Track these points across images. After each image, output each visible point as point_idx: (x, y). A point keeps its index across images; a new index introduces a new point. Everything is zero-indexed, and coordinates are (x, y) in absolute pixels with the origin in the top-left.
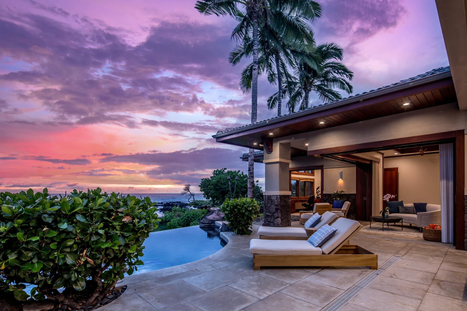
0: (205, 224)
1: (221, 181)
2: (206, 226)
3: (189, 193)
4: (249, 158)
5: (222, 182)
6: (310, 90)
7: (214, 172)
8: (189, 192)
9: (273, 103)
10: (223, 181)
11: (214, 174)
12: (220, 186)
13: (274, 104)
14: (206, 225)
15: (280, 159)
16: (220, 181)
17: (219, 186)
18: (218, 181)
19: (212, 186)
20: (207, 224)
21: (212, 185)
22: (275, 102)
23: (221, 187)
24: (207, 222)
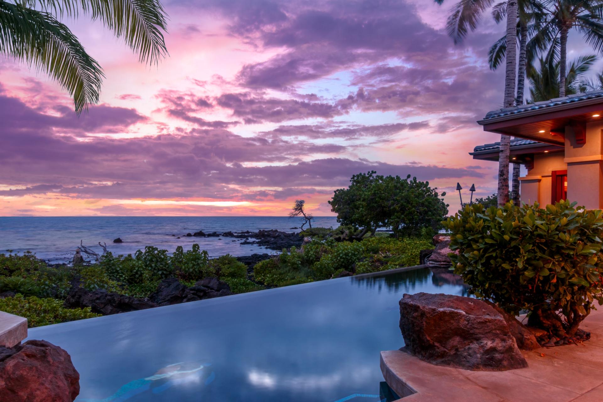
0: (440, 262)
1: (381, 193)
2: (442, 266)
3: (302, 215)
4: (500, 154)
5: (383, 195)
6: (570, 26)
7: (353, 178)
8: (303, 212)
9: (498, 57)
10: (383, 193)
11: (354, 181)
12: (379, 202)
13: (500, 57)
14: (442, 263)
15: (602, 157)
16: (378, 193)
17: (376, 203)
18: (374, 194)
19: (364, 203)
20: (444, 262)
21: (364, 200)
22: (501, 55)
23: (381, 204)
24: (444, 260)
